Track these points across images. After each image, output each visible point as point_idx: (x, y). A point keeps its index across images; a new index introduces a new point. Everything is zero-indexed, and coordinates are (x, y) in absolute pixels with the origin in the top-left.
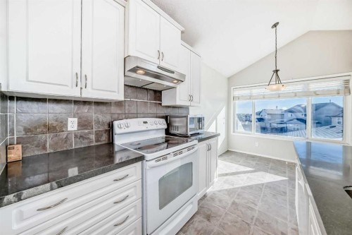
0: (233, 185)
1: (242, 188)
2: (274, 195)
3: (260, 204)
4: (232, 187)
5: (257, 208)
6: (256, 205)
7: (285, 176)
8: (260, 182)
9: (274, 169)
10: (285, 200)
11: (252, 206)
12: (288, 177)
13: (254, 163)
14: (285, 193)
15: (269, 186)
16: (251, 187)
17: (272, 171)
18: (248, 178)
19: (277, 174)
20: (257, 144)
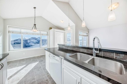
0: (18, 79)
1: (25, 77)
2: (38, 70)
3: (35, 77)
4: (19, 81)
5: (35, 80)
6: (34, 79)
7: (38, 62)
8: (31, 69)
9: (33, 61)
10: (42, 69)
11: (33, 81)
12: (39, 61)
13: (25, 62)
14: (40, 67)
15: (35, 68)
16: (29, 73)
17: (33, 62)
18: (25, 70)
19: (35, 62)
20: (24, 54)
